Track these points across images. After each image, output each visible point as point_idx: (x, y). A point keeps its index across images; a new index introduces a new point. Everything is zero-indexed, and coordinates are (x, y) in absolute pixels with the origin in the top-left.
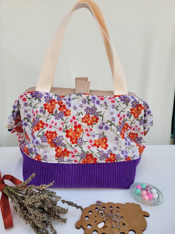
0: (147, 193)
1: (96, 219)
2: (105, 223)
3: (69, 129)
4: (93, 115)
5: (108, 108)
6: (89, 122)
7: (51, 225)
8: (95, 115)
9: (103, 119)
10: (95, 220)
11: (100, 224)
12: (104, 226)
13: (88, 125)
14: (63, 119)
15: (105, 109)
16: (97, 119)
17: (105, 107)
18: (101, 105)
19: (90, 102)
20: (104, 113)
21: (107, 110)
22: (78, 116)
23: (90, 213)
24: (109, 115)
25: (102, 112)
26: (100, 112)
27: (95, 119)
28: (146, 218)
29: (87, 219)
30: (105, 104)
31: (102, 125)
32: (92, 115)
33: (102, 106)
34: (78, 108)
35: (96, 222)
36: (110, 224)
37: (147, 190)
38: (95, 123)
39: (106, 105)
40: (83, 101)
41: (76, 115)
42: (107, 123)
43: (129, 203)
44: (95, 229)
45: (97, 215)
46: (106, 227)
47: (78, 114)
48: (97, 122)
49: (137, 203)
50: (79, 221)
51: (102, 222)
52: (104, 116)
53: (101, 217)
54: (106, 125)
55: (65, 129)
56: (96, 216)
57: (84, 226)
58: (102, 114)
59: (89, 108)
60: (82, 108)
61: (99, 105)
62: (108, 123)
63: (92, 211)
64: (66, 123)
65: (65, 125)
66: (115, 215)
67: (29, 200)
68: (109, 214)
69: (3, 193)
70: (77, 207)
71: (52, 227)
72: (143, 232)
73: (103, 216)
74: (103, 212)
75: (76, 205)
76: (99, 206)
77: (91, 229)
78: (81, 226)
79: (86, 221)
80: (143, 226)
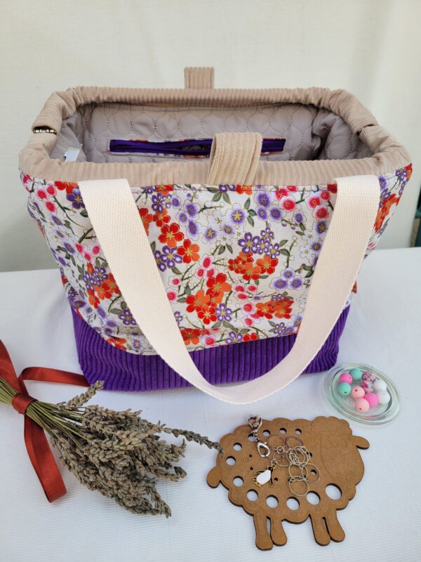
0: (366, 393)
1: (252, 462)
2: (272, 471)
3: (194, 293)
4: (264, 254)
5: (305, 232)
6: (250, 273)
7: (155, 492)
8: (269, 253)
9: (288, 262)
10: (249, 464)
11: (262, 474)
12: (271, 479)
13: (246, 277)
14: (175, 271)
15: (297, 232)
16: (275, 263)
17: (298, 229)
18: (284, 222)
19: (255, 218)
20: (292, 245)
21: (303, 236)
22: (219, 254)
23: (237, 448)
24: (307, 252)
25: (287, 241)
26: (282, 242)
27: (267, 265)
28: (360, 450)
29: (230, 462)
30: (298, 221)
31: (284, 279)
32: (260, 254)
33: (288, 225)
34: (220, 234)
35: (252, 469)
36: (283, 472)
37: (365, 386)
38: (266, 274)
39: (301, 224)
40: (233, 217)
41: (213, 254)
42: (299, 271)
43: (323, 417)
45: (253, 453)
46: (276, 479)
47: (218, 250)
48: (271, 271)
49: (340, 417)
52: (291, 254)
53: (263, 456)
54: (297, 276)
55: (185, 293)
56: (251, 456)
57: (225, 482)
58: (286, 247)
59: (253, 236)
60: (232, 235)
61: (280, 221)
62: (303, 271)
63: (241, 443)
64: (187, 280)
65: (185, 286)
66: (294, 451)
67: (98, 453)
68: (280, 448)
69: (26, 418)
70: (210, 444)
71: (157, 499)
72: (357, 487)
73: (267, 455)
74: (267, 445)
75: (207, 441)
76: (256, 431)
77: (243, 487)
78: (220, 482)
79: (230, 468)
80: (357, 473)
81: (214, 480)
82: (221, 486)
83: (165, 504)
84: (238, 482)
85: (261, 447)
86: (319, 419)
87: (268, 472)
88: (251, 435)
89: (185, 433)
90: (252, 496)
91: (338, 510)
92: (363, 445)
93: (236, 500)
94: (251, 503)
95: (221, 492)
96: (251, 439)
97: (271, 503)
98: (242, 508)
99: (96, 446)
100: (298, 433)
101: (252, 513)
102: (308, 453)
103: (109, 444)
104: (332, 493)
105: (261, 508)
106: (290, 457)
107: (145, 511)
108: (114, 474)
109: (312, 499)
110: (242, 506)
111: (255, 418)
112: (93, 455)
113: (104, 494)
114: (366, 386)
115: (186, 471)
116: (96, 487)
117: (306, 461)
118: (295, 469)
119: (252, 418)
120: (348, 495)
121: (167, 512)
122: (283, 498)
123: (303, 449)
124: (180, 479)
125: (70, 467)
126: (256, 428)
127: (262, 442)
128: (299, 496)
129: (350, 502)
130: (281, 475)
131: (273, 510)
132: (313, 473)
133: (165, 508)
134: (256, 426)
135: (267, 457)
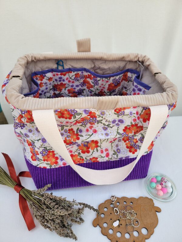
0: (162, 188)
1: (111, 216)
2: (119, 221)
11: (115, 222)
12: (119, 225)
23: (105, 209)
28: (157, 213)
29: (102, 216)
35: (111, 219)
36: (124, 222)
43: (142, 197)
44: (111, 228)
45: (112, 212)
49: (150, 197)
50: (95, 219)
51: (117, 220)
53: (116, 214)
56: (111, 214)
57: (100, 225)
63: (107, 208)
66: (129, 213)
67: (48, 216)
68: (123, 211)
69: (20, 195)
70: (94, 210)
71: (72, 233)
72: (155, 229)
73: (118, 214)
74: (118, 209)
75: (93, 208)
76: (114, 202)
77: (108, 227)
78: (98, 224)
79: (102, 219)
80: (155, 223)
81: (95, 224)
82: (98, 227)
83: (75, 235)
84: (105, 225)
85: (116, 210)
86: (141, 198)
87: (118, 221)
88: (112, 204)
89: (84, 204)
90: (111, 232)
91: (146, 239)
92: (158, 210)
93: (104, 233)
94: (110, 235)
95: (98, 229)
96: (112, 206)
97: (119, 235)
98: (106, 237)
99: (48, 212)
100: (131, 204)
101: (110, 239)
102: (135, 213)
103: (53, 212)
104: (144, 231)
105: (114, 237)
106: (127, 215)
107: (67, 236)
108: (55, 224)
109: (135, 234)
110: (106, 236)
111: (113, 197)
112: (46, 216)
113: (50, 230)
114: (162, 184)
115: (84, 220)
116: (47, 227)
117: (134, 217)
118: (129, 220)
119: (112, 197)
120: (150, 233)
121: (76, 238)
122: (123, 233)
123: (133, 211)
124: (82, 224)
125: (37, 218)
126: (114, 201)
127: (116, 208)
128: (130, 233)
129: (151, 236)
130: (123, 223)
131: (119, 238)
132: (137, 223)
133: (75, 237)
134: (113, 200)
135: (117, 215)
